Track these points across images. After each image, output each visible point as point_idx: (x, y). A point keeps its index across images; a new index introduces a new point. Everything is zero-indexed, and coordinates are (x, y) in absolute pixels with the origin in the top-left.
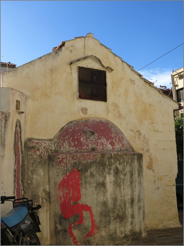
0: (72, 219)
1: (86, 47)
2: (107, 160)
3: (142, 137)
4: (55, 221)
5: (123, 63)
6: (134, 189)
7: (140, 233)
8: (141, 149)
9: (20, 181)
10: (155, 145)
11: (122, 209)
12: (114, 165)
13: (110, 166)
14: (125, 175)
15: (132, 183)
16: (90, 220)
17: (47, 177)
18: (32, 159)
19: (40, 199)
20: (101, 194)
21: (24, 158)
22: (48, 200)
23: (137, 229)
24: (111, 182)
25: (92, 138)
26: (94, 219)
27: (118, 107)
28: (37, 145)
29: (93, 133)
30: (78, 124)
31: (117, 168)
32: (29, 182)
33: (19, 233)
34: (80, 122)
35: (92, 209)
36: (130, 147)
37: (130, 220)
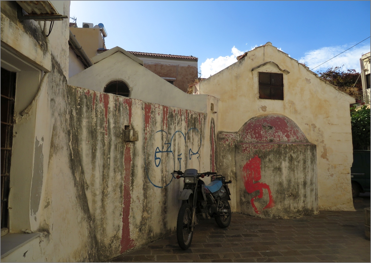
0: (253, 194)
1: (266, 55)
2: (283, 150)
3: (316, 129)
4: (240, 194)
5: (300, 65)
6: (306, 174)
7: (312, 211)
8: (315, 140)
9: (214, 163)
10: (330, 136)
11: (295, 189)
12: (289, 154)
13: (286, 154)
14: (299, 162)
15: (304, 169)
16: (269, 195)
17: (234, 161)
18: (222, 147)
19: (229, 177)
20: (277, 176)
21: (217, 146)
22: (235, 178)
23: (309, 206)
24: (286, 167)
25: (270, 131)
26: (271, 195)
27: (294, 104)
28: (226, 137)
29: (271, 128)
30: (258, 120)
31: (292, 156)
32: (221, 164)
33: (218, 198)
34: (260, 118)
35: (270, 187)
36: (304, 139)
37: (302, 198)
